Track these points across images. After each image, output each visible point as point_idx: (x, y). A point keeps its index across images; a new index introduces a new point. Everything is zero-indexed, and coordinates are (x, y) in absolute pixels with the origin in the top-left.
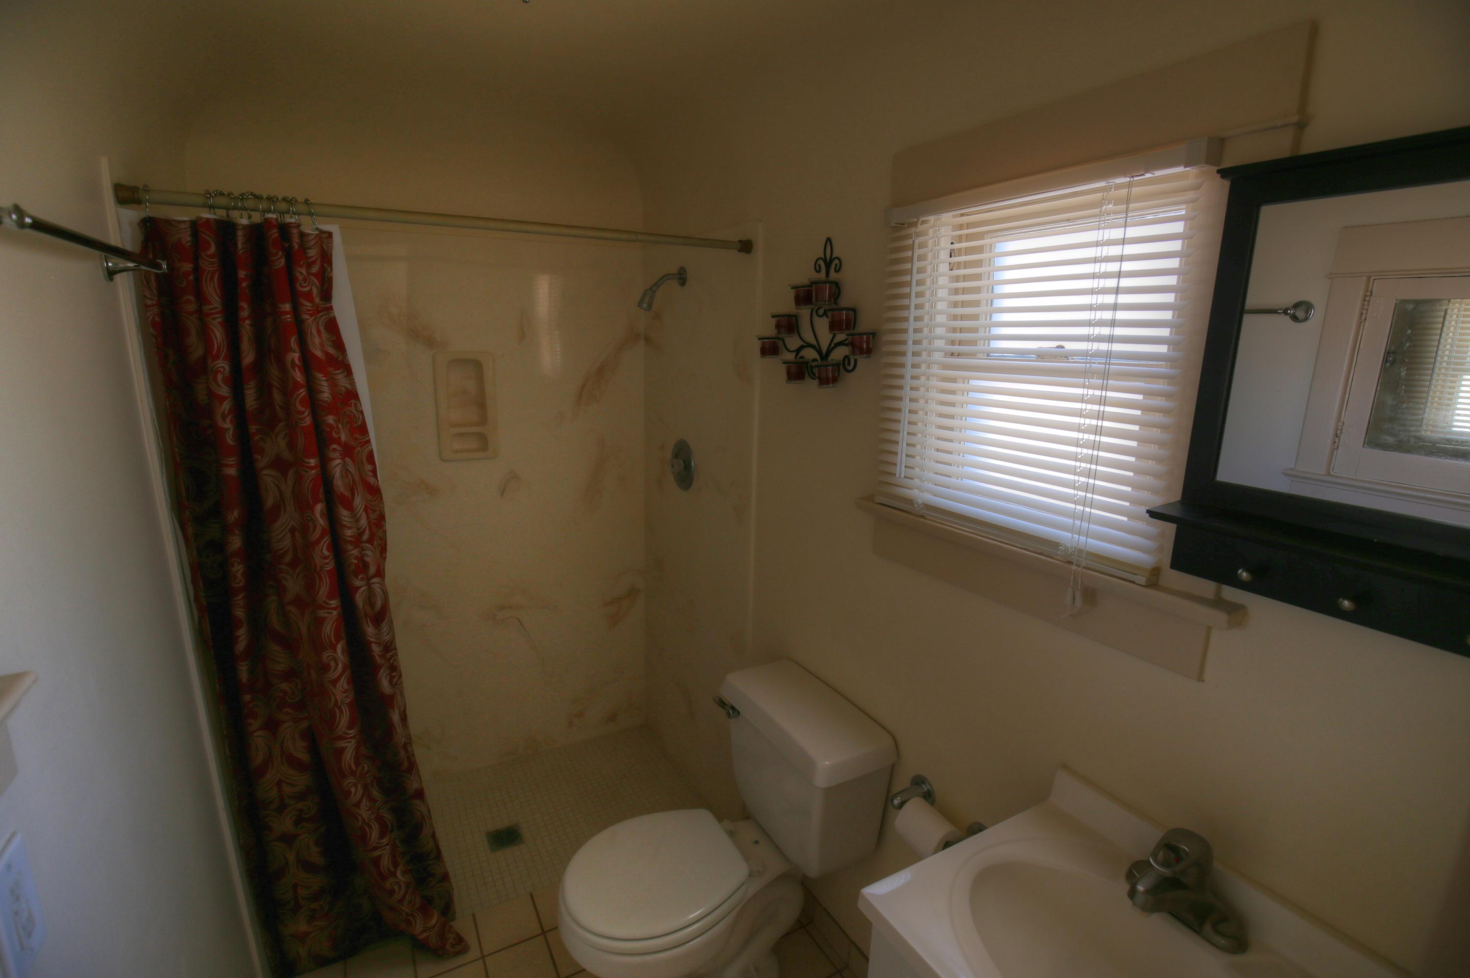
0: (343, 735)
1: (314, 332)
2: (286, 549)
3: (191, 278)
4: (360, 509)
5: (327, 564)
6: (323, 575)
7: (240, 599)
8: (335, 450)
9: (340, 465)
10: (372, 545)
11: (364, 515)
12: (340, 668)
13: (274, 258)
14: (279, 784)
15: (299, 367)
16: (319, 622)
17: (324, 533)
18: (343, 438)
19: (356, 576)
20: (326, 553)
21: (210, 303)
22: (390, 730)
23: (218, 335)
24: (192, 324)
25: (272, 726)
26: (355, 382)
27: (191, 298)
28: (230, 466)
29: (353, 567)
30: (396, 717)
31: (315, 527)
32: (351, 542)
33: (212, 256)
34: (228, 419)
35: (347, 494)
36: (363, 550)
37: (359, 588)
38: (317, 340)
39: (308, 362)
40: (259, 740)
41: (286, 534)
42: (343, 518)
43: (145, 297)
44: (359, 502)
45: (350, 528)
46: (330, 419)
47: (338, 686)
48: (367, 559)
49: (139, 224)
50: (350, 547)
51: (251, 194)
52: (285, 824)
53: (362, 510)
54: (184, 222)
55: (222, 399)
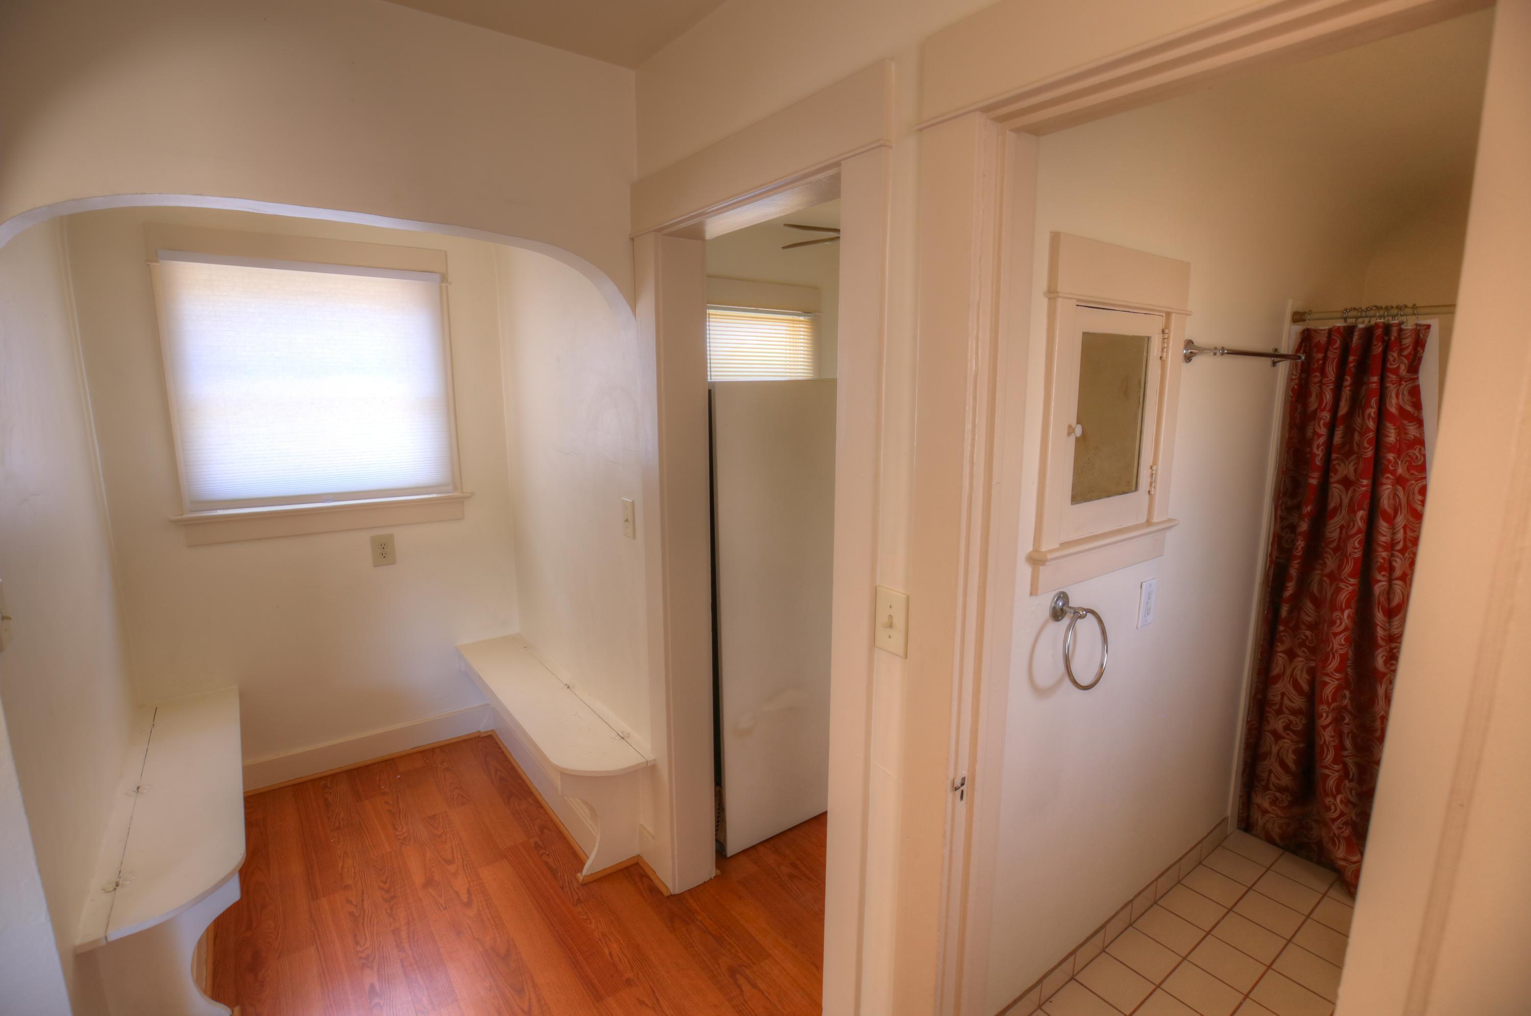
0: (1330, 673)
1: (1393, 395)
2: (1334, 539)
3: (1321, 362)
4: (1400, 525)
5: (1355, 553)
6: (1350, 560)
7: (1296, 564)
8: (1388, 478)
9: (1389, 490)
10: (1403, 555)
11: (1402, 530)
12: (1342, 627)
13: (1374, 348)
14: (1283, 694)
15: (1373, 419)
16: (1339, 590)
17: (1359, 531)
18: (1400, 471)
19: (1380, 572)
20: (1357, 545)
21: (1327, 377)
22: (1373, 700)
23: (1328, 397)
24: (1314, 390)
25: (1291, 654)
26: (1424, 433)
27: (1318, 374)
28: (1314, 478)
29: (1379, 564)
30: (1381, 691)
31: (1354, 526)
32: (1382, 546)
33: (1336, 349)
34: (1320, 449)
35: (1391, 511)
36: (1392, 555)
37: (1380, 581)
38: (1394, 401)
39: (1382, 414)
40: (1280, 659)
41: (1337, 528)
42: (1381, 527)
43: (1293, 374)
44: (1400, 520)
45: (1385, 536)
46: (1391, 456)
47: (1337, 638)
48: (1394, 564)
49: (1300, 333)
50: (1380, 549)
51: (1375, 306)
52: (1278, 724)
53: (1401, 527)
54: (1324, 330)
55: (1320, 436)
